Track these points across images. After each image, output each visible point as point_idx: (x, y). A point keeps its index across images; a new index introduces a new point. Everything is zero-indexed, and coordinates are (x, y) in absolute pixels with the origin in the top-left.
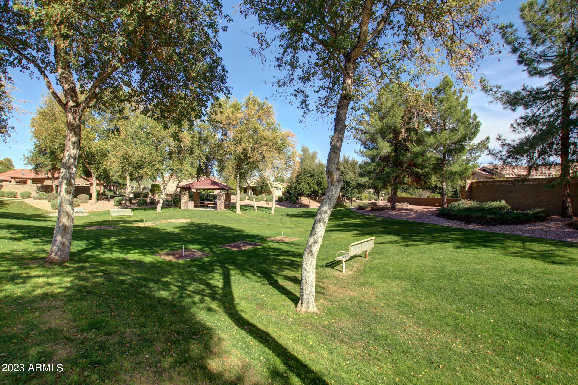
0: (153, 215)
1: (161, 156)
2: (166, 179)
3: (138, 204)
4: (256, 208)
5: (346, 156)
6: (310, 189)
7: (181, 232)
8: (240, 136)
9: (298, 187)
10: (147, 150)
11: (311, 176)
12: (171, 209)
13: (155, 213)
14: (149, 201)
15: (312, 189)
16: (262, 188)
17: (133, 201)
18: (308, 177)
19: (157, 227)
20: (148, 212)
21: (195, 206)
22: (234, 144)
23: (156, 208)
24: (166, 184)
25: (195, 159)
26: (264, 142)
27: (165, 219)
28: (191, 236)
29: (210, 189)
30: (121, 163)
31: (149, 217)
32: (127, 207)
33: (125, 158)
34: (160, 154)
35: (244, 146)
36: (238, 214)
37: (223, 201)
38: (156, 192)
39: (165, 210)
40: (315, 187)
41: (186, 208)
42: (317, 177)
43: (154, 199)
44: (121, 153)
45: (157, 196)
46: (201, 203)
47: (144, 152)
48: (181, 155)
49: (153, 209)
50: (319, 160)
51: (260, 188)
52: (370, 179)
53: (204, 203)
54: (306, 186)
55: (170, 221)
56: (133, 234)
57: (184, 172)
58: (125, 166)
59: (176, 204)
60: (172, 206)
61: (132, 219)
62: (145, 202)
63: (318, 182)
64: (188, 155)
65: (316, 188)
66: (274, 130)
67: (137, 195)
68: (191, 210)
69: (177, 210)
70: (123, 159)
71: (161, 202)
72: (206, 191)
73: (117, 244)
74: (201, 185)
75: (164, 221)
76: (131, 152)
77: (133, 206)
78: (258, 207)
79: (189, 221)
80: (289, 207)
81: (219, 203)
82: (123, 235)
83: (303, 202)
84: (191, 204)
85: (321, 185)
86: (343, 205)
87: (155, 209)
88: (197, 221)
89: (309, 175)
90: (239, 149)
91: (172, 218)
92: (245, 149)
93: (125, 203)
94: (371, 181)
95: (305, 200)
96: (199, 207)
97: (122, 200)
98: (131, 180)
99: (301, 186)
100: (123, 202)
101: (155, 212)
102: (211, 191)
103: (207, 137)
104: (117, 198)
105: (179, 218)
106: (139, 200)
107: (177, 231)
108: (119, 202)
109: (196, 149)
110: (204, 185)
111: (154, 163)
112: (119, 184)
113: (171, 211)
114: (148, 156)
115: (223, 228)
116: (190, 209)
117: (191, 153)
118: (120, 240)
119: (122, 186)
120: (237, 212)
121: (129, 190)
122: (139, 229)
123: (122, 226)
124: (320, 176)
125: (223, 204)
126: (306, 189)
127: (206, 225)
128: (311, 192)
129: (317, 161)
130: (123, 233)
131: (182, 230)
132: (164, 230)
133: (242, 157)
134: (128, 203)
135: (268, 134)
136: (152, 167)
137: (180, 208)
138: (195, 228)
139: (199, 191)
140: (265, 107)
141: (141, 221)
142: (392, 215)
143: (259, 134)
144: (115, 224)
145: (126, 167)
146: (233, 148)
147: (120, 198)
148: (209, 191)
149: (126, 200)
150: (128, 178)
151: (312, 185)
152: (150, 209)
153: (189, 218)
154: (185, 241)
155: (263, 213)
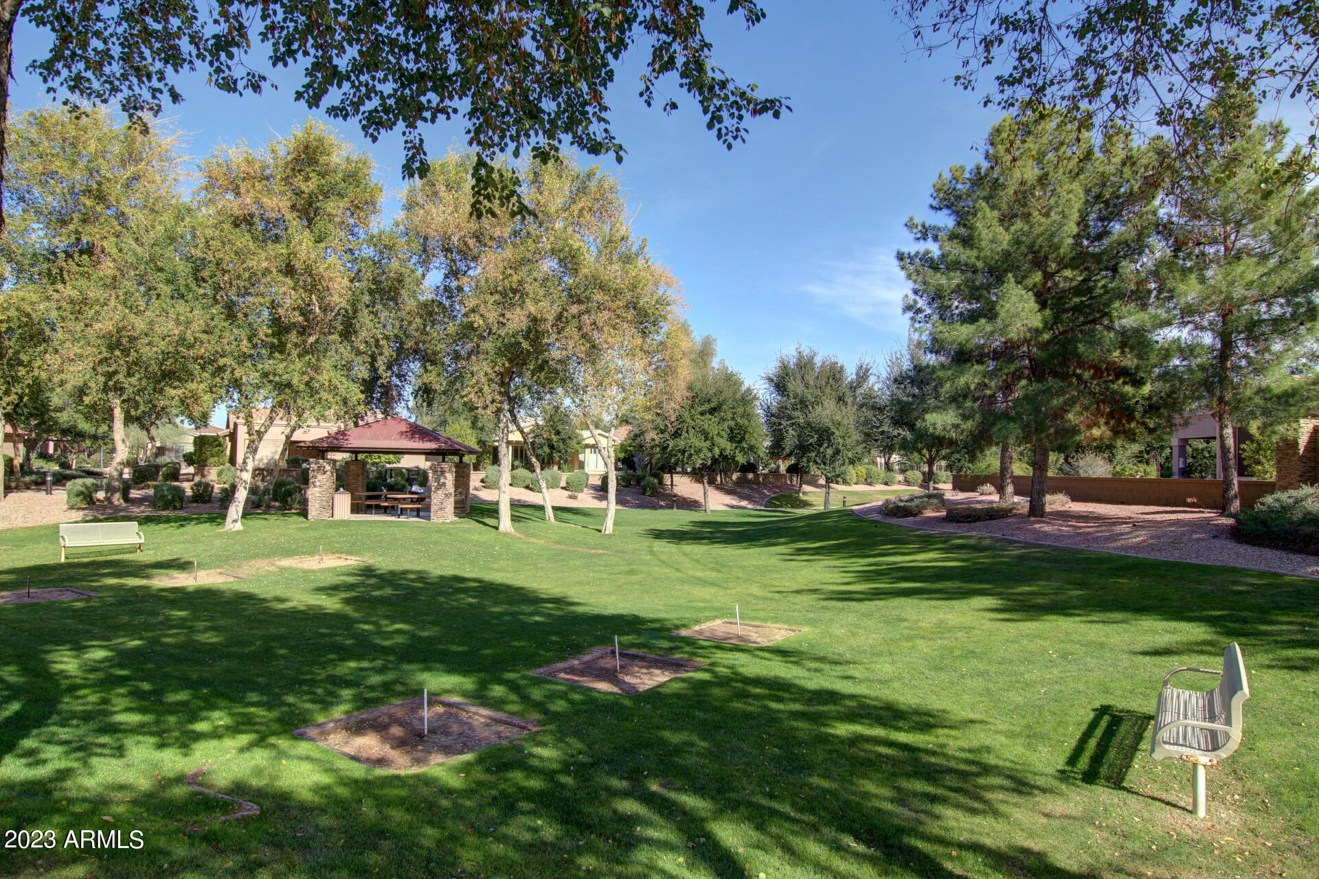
0: (217, 542)
1: (250, 339)
2: (259, 420)
3: (152, 502)
4: (549, 512)
5: (806, 352)
6: (710, 450)
7: (348, 610)
8: (515, 278)
9: (671, 443)
10: (199, 318)
11: (712, 411)
12: (272, 518)
13: (220, 535)
14: (189, 492)
15: (717, 451)
16: (552, 447)
17: (134, 494)
18: (702, 414)
19: (245, 588)
20: (192, 529)
21: (355, 509)
22: (497, 303)
23: (224, 517)
24: (260, 434)
25: (359, 353)
26: (599, 297)
27: (264, 556)
28: (398, 630)
29: (387, 452)
30: (101, 362)
31: (200, 548)
32: (115, 516)
33: (118, 343)
34: (243, 334)
35: (533, 309)
36: (506, 534)
37: (452, 490)
38: (211, 460)
39: (256, 523)
40: (725, 444)
41: (326, 516)
42: (729, 415)
43: (207, 485)
44: (105, 325)
45: (212, 475)
46: (369, 498)
47: (188, 323)
48: (312, 339)
49: (211, 520)
50: (722, 362)
51: (547, 449)
52: (965, 418)
53: (378, 497)
54: (698, 442)
55: (286, 562)
56: (168, 623)
57: (324, 395)
58: (116, 372)
59: (284, 501)
60: (269, 507)
61: (139, 557)
62: (179, 492)
63: (732, 430)
64: (335, 337)
65: (728, 447)
66: (627, 259)
67: (143, 474)
68: (343, 523)
69: (296, 521)
70: (111, 348)
71: (242, 495)
72: (375, 458)
73: (122, 681)
74: (376, 437)
75: (264, 566)
76: (140, 324)
77: (135, 510)
78: (555, 509)
79: (352, 562)
80: (641, 506)
81: (436, 498)
82: (133, 632)
83: (677, 490)
84: (343, 501)
85: (743, 439)
86: (797, 499)
87: (219, 516)
88: (384, 563)
89: (706, 407)
90: (517, 320)
91: (289, 553)
92: (535, 320)
93: (108, 499)
94: (969, 425)
95: (683, 486)
96: (368, 509)
97: (97, 488)
98: (129, 420)
99: (681, 443)
100: (101, 495)
101: (220, 530)
102: (391, 456)
103: (400, 280)
104: (79, 481)
105: (312, 554)
106: (155, 487)
107: (331, 604)
108: (87, 498)
109: (365, 317)
110: (388, 438)
111: (222, 362)
112: (80, 435)
113: (276, 527)
114: (205, 337)
115: (488, 590)
116: (337, 517)
117: (348, 332)
118: (125, 658)
119: (88, 443)
120: (502, 528)
121: (122, 453)
122: (180, 597)
123: (111, 588)
124: (740, 410)
125: (452, 500)
126: (699, 451)
127: (422, 577)
128: (713, 459)
129: (715, 363)
130: (125, 619)
131: (347, 601)
132: (280, 600)
133: (525, 345)
134: (117, 499)
135: (613, 273)
136: (213, 375)
137: (304, 513)
138: (388, 591)
139: (360, 457)
140: (593, 185)
141: (182, 565)
142: (1047, 535)
143: (584, 271)
144: (84, 578)
145: (121, 377)
146: (492, 316)
147: (89, 481)
148: (384, 458)
149: (110, 489)
150: (118, 414)
151: (717, 440)
152: (199, 521)
153: (349, 553)
154: (384, 650)
155: (573, 528)
